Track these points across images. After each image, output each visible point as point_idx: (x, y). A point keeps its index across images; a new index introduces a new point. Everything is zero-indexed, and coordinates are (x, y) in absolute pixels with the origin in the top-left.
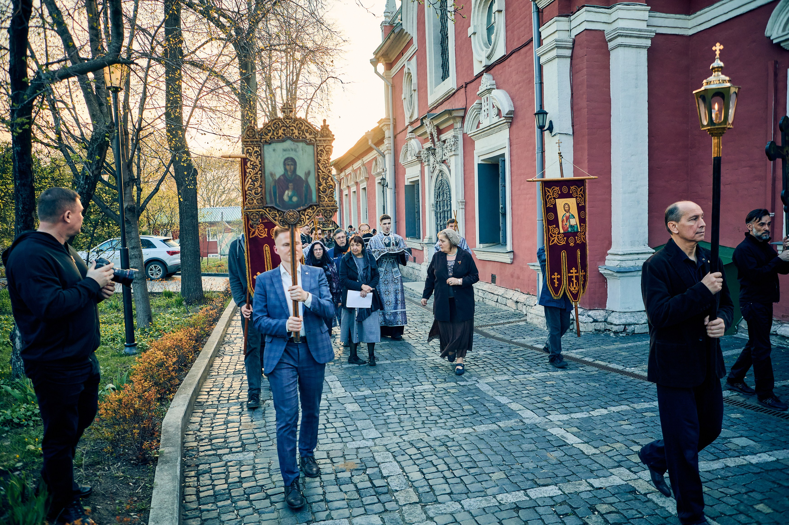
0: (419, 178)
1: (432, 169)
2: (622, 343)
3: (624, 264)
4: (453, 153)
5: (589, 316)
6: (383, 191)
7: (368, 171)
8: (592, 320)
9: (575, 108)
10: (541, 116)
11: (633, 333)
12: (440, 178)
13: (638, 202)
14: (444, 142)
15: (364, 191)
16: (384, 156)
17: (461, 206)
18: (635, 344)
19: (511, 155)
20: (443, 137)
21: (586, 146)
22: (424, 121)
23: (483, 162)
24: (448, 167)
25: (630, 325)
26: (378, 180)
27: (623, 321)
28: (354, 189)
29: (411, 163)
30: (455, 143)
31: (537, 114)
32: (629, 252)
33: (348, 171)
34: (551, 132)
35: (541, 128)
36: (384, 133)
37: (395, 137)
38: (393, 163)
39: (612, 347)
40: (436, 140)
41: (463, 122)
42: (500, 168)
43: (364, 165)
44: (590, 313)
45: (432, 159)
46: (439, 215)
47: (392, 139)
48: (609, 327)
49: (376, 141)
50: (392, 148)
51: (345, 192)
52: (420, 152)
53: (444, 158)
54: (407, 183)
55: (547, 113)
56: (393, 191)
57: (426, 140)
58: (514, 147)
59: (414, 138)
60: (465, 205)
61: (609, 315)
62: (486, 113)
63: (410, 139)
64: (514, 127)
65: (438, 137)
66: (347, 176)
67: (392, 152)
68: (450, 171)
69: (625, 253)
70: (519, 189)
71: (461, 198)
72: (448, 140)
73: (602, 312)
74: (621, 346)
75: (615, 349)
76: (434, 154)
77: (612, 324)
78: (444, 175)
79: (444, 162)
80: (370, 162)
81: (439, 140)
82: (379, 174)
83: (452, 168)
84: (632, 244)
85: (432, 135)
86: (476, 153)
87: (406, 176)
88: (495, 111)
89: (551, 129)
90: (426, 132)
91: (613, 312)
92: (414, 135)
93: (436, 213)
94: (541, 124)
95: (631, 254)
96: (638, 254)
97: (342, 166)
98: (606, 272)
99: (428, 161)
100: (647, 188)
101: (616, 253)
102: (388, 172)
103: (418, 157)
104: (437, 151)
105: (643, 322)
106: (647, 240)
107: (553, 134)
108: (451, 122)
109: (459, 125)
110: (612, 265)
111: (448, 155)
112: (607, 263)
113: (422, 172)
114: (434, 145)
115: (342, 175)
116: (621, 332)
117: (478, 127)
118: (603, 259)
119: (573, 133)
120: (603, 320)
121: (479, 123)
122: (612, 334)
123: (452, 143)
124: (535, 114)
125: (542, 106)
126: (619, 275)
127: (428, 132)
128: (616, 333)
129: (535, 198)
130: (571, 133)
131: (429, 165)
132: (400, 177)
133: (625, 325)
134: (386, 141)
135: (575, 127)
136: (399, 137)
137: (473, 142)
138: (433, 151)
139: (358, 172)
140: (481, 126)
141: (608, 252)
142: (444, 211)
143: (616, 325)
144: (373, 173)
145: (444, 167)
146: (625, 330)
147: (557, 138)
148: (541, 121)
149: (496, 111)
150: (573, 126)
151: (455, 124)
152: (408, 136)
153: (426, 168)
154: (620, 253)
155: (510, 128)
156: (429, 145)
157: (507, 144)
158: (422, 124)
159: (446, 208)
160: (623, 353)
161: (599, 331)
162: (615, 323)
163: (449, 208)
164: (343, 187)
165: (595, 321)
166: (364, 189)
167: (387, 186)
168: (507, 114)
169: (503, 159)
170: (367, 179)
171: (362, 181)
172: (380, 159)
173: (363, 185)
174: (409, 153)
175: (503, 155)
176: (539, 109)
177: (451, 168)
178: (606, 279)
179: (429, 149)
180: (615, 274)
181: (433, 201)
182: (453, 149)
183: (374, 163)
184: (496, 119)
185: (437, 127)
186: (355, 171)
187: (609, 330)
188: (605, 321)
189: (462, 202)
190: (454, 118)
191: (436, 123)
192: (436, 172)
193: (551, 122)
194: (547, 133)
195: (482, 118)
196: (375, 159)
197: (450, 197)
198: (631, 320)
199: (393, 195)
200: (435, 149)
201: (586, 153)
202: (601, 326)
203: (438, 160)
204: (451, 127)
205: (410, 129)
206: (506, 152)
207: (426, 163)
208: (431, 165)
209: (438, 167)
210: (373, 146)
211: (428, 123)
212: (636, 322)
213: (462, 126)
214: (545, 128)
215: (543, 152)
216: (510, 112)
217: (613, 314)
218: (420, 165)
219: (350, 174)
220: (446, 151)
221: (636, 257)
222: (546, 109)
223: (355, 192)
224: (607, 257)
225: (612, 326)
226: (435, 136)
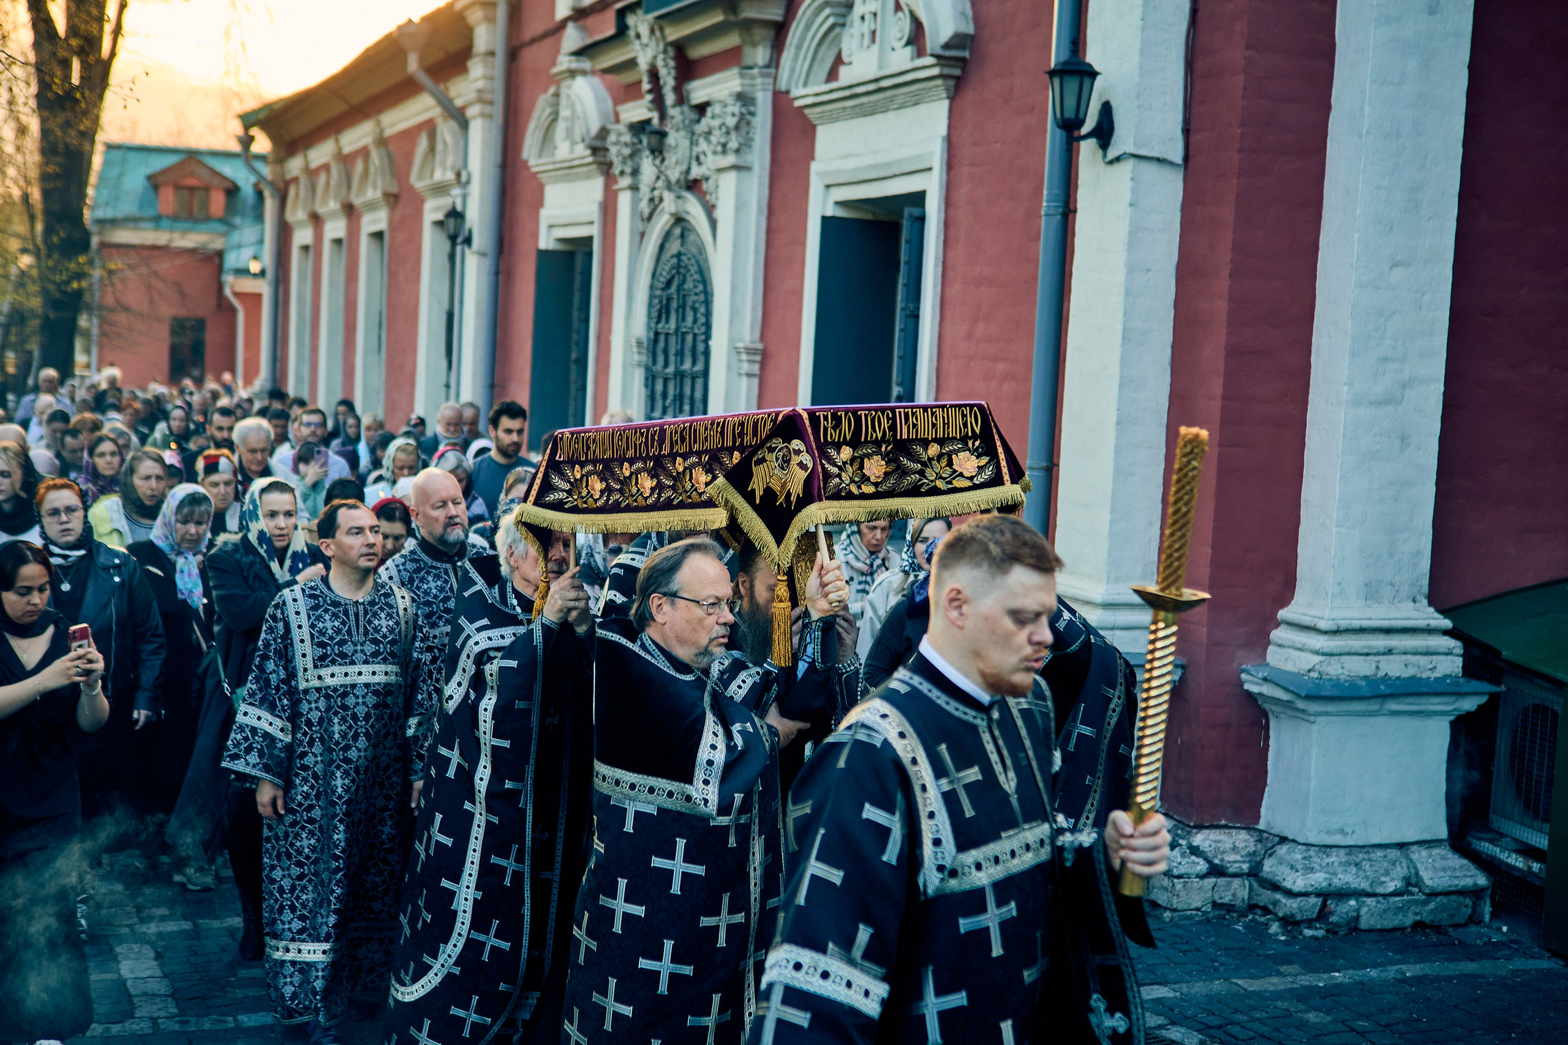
0: (594, 231)
1: (644, 207)
2: (1311, 968)
3: (1335, 669)
4: (730, 159)
5: (1195, 851)
6: (452, 257)
7: (398, 166)
8: (1202, 866)
9: (1200, 65)
10: (1072, 84)
11: (1353, 925)
12: (674, 247)
13: (1404, 440)
14: (702, 109)
15: (375, 245)
16: (464, 124)
17: (746, 367)
18: (1359, 975)
19: (948, 202)
20: (700, 90)
21: (1228, 214)
22: (631, 20)
23: (841, 213)
24: (710, 210)
25: (1343, 894)
26: (433, 210)
27: (1318, 879)
28: (335, 228)
29: (568, 171)
30: (743, 123)
31: (1060, 72)
32: (1356, 624)
33: (321, 154)
34: (1104, 145)
35: (1070, 126)
36: (468, 33)
37: (513, 54)
38: (495, 156)
39: (1273, 984)
40: (670, 98)
41: (778, 46)
42: (903, 246)
43: (382, 142)
44: (1200, 839)
45: (648, 167)
46: (659, 387)
47: (500, 60)
48: (1265, 896)
49: (437, 55)
50: (499, 97)
51: (302, 236)
52: (603, 133)
53: (696, 172)
54: (546, 242)
55: (1093, 74)
56: (488, 263)
57: (631, 92)
58: (964, 172)
59: (584, 73)
60: (763, 365)
61: (1269, 852)
62: (866, 28)
63: (572, 73)
64: (969, 97)
65: (678, 89)
66: (312, 174)
67: (498, 110)
68: (713, 224)
69: (1343, 624)
70: (969, 336)
71: (748, 334)
72: (717, 109)
73: (1242, 839)
74: (1306, 980)
75: (1279, 995)
76: (658, 151)
77: (1275, 887)
78: (691, 238)
79: (693, 185)
80: (409, 135)
81: (681, 99)
82: (441, 189)
83: (725, 212)
84: (1371, 593)
85: (654, 75)
86: (818, 170)
87: (547, 214)
88: (898, 28)
89: (1104, 133)
90: (632, 63)
91: (1283, 840)
92: (586, 64)
93: (650, 379)
94: (1070, 114)
95: (1362, 630)
96: (1388, 631)
97: (298, 129)
98: (1267, 690)
99: (635, 172)
100: (1438, 388)
101: (1307, 621)
102: (476, 190)
103: (595, 150)
104: (671, 140)
105: (1391, 887)
106: (1425, 582)
107: (1112, 153)
108: (732, 40)
109: (760, 55)
110: (1289, 667)
111: (712, 162)
112: (1273, 655)
113: (608, 209)
114: (663, 117)
115: (295, 166)
116: (1310, 923)
117: (832, 75)
118: (1260, 641)
119: (1186, 158)
120: (1245, 867)
121: (839, 61)
122: (1275, 928)
123: (731, 122)
124: (1052, 74)
125: (1077, 41)
126: (1313, 707)
127: (643, 63)
128: (1289, 922)
129: (1026, 380)
130: (1177, 156)
131: (634, 188)
132: (523, 212)
133: (1325, 895)
134: (477, 69)
135: (1194, 138)
136: (530, 56)
137: (809, 131)
138: (655, 140)
139: (359, 166)
140: (846, 75)
141: (1282, 614)
142: (680, 375)
143: (1290, 894)
144: (418, 184)
145: (694, 209)
146: (1323, 914)
147: (1127, 168)
148: (1070, 102)
149: (906, 27)
150: (1187, 132)
151: (747, 51)
152: (564, 62)
153: (624, 200)
154: (1323, 625)
155: (952, 99)
156: (638, 110)
157: (937, 159)
158: (622, 30)
159: (687, 365)
160: (1312, 1017)
161: (1229, 908)
162: (1287, 884)
163: (699, 367)
164: (296, 214)
165: (1216, 871)
166: (378, 236)
167: (468, 241)
168: (947, 46)
169: (916, 211)
170: (392, 199)
171: (372, 206)
172: (447, 131)
173: (376, 220)
174: (560, 128)
175: (918, 198)
176: (1065, 56)
177: (719, 214)
178: (1265, 715)
179: (640, 128)
180: (1300, 704)
181: (640, 328)
182: (733, 144)
183: (423, 143)
184: (902, 58)
185: (679, 49)
186: (345, 160)
187: (1266, 910)
188: (1254, 873)
189: (750, 351)
190: (747, 26)
191: (674, 33)
192: (662, 222)
193: (1106, 109)
194: (1087, 148)
195: (851, 42)
196: (429, 127)
197: (708, 325)
198: (1347, 878)
199: (486, 280)
200: (663, 135)
201: (1227, 239)
202: (1237, 891)
203: (674, 175)
204: (729, 58)
205: (572, 39)
206: (933, 186)
207: (625, 181)
208: (645, 190)
209: (669, 204)
210: (423, 79)
211: (644, 30)
212: (1365, 885)
213: (775, 61)
214: (1085, 129)
215: (1068, 212)
216: (958, 41)
217: (1282, 850)
218: (599, 182)
219: (326, 167)
220: (703, 145)
221: (1380, 642)
222: (1093, 56)
223: (338, 242)
224: (1277, 634)
225: (1278, 896)
226: (668, 81)
